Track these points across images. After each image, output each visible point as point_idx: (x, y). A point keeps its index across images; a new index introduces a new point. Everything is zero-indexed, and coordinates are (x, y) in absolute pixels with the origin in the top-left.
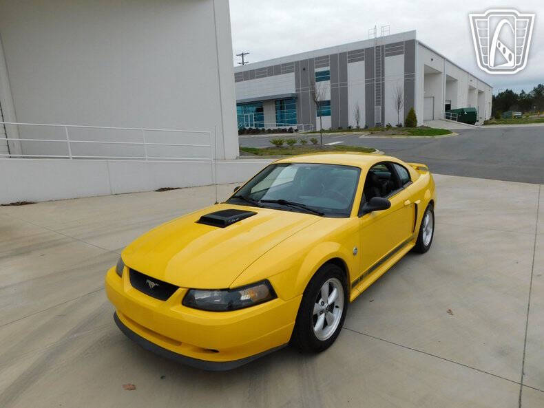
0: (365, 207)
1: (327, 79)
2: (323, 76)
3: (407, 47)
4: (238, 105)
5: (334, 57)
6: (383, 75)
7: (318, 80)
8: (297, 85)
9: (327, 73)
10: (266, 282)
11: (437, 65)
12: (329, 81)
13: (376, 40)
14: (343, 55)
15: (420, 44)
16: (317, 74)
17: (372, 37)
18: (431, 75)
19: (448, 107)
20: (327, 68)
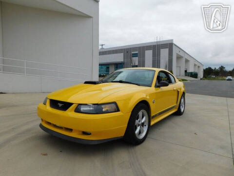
0: (158, 85)
1: (137, 56)
2: (135, 55)
3: (170, 46)
4: (100, 65)
5: (140, 48)
6: (160, 56)
7: (133, 57)
8: (124, 58)
9: (137, 54)
10: (115, 103)
11: (181, 54)
12: (137, 58)
13: (157, 42)
14: (144, 47)
15: (175, 45)
16: (133, 54)
17: (156, 41)
18: (179, 58)
19: (186, 71)
20: (137, 52)
